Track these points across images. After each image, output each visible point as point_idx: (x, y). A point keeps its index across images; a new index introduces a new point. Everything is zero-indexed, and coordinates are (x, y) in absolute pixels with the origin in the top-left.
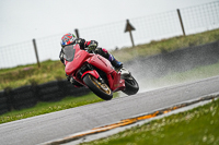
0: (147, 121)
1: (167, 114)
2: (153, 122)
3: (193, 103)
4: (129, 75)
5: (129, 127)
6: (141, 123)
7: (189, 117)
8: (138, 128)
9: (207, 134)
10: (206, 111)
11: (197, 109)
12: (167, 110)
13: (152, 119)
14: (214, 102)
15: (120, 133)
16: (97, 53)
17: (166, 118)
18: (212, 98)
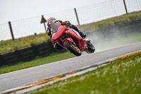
0: (55, 81)
1: (68, 76)
2: (59, 81)
3: (85, 69)
5: (44, 85)
6: (51, 83)
7: (82, 78)
8: (49, 85)
9: (94, 90)
10: (93, 74)
11: (87, 73)
12: (68, 74)
13: (59, 79)
14: (98, 68)
15: (38, 89)
16: (71, 27)
17: (68, 79)
18: (97, 66)
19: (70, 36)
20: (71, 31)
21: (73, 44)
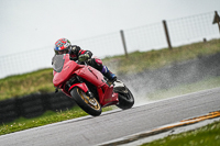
4: (124, 88)
19: (84, 79)
20: (86, 70)
21: (87, 94)
